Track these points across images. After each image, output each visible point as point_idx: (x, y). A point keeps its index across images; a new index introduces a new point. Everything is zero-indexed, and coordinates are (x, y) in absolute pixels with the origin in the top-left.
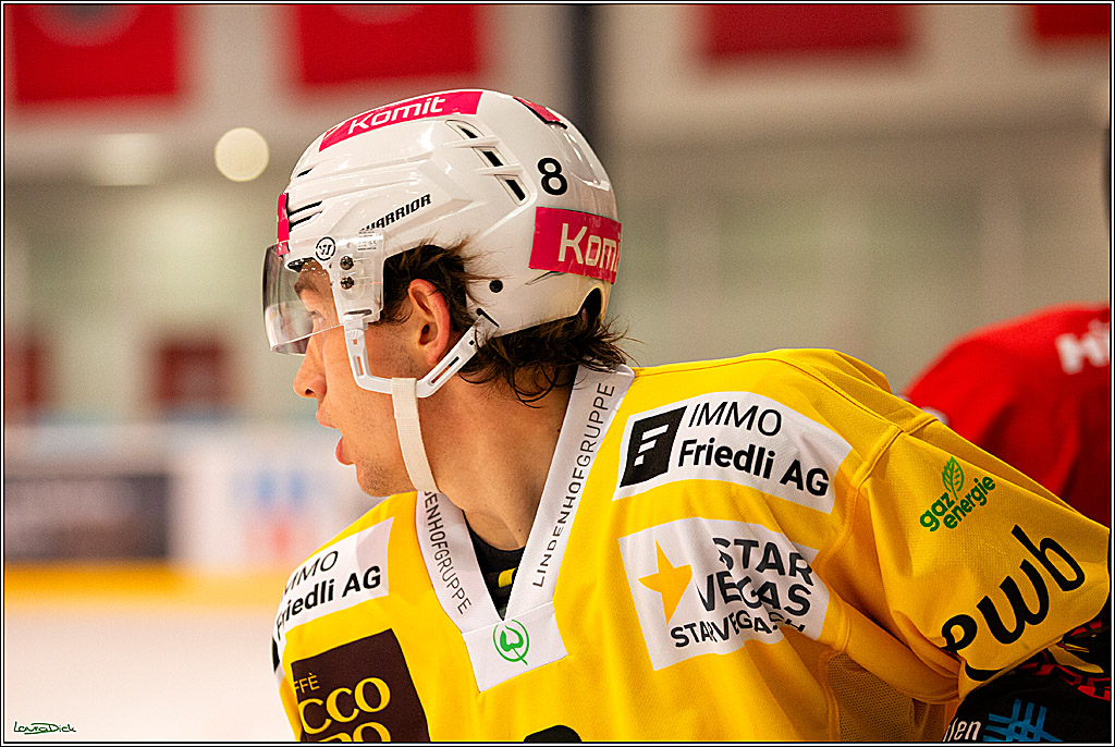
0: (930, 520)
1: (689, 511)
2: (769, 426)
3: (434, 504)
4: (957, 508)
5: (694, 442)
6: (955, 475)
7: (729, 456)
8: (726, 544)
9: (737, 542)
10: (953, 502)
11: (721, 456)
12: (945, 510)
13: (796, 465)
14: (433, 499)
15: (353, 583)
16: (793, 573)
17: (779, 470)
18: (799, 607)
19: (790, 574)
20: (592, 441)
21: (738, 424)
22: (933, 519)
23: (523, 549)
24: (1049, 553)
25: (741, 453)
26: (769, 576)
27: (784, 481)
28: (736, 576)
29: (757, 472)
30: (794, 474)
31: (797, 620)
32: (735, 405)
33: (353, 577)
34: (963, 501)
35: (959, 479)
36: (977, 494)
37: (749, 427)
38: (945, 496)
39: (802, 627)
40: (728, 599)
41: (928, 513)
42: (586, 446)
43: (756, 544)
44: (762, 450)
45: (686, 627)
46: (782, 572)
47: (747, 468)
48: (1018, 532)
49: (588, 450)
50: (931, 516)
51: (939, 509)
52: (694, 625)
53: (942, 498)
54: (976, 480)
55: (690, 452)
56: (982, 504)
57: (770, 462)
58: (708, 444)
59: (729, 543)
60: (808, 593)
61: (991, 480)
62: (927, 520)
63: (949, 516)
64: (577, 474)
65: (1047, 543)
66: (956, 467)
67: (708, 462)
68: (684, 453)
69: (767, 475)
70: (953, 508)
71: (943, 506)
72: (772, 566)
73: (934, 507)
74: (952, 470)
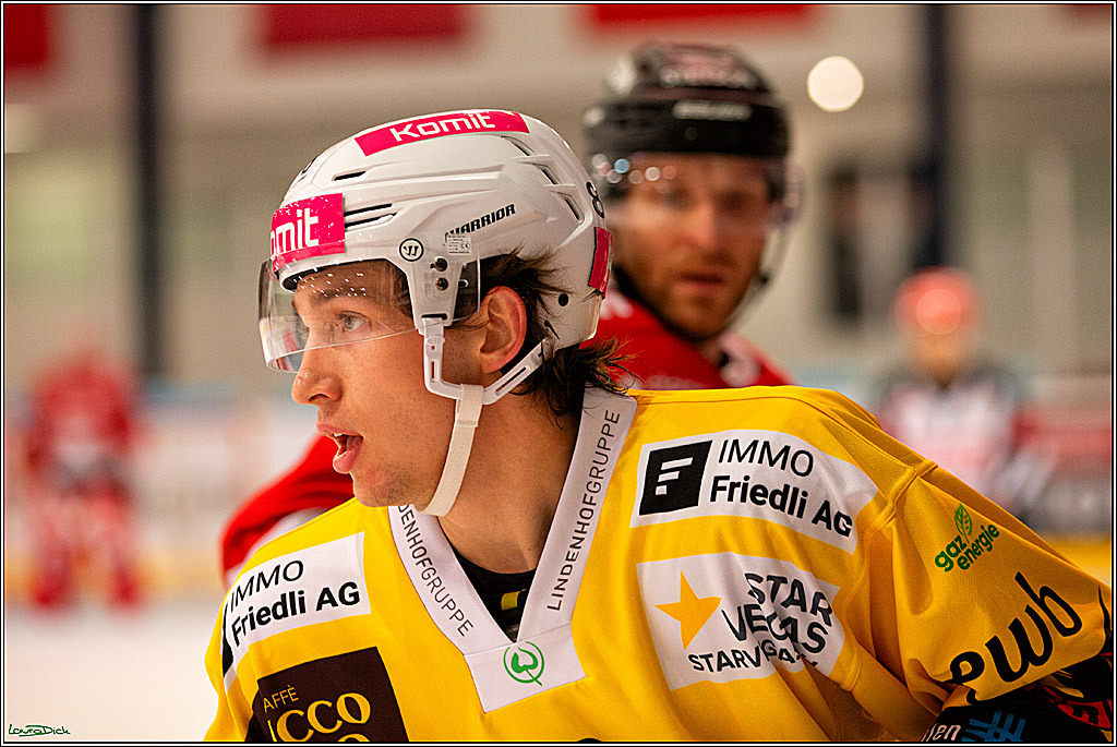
0: (945, 560)
1: (722, 547)
2: (802, 467)
3: (411, 520)
4: (969, 550)
5: (727, 478)
6: (964, 520)
7: (765, 495)
8: (759, 580)
9: (769, 578)
10: (965, 545)
11: (757, 494)
12: (958, 551)
13: (826, 505)
14: (409, 515)
15: (326, 597)
16: (814, 611)
17: (812, 509)
18: (815, 645)
19: (812, 612)
20: (601, 467)
21: (772, 463)
22: (948, 560)
23: (533, 572)
24: (1048, 600)
25: (776, 492)
26: (793, 611)
27: (815, 521)
28: (766, 609)
29: (791, 512)
30: (824, 515)
31: (812, 657)
32: (766, 444)
33: (326, 591)
34: (973, 545)
35: (968, 524)
36: (983, 539)
37: (783, 467)
38: (958, 539)
39: (815, 664)
40: (754, 629)
41: (942, 554)
42: (594, 472)
43: (784, 580)
44: (796, 490)
45: (701, 657)
46: (804, 609)
47: (782, 507)
48: (1020, 578)
49: (597, 477)
50: (946, 557)
51: (953, 550)
52: (711, 656)
53: (956, 540)
54: (982, 528)
55: (724, 488)
56: (989, 550)
57: (803, 502)
58: (743, 481)
59: (762, 579)
60: (826, 633)
61: (995, 529)
62: (942, 560)
63: (962, 557)
64: (588, 500)
65: (1046, 591)
66: (965, 514)
67: (743, 499)
68: (716, 488)
69: (800, 515)
70: (965, 550)
71: (956, 547)
72: (796, 603)
73: (948, 549)
74: (962, 516)
